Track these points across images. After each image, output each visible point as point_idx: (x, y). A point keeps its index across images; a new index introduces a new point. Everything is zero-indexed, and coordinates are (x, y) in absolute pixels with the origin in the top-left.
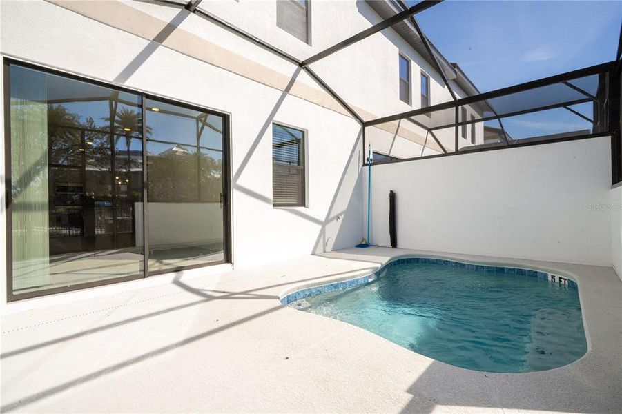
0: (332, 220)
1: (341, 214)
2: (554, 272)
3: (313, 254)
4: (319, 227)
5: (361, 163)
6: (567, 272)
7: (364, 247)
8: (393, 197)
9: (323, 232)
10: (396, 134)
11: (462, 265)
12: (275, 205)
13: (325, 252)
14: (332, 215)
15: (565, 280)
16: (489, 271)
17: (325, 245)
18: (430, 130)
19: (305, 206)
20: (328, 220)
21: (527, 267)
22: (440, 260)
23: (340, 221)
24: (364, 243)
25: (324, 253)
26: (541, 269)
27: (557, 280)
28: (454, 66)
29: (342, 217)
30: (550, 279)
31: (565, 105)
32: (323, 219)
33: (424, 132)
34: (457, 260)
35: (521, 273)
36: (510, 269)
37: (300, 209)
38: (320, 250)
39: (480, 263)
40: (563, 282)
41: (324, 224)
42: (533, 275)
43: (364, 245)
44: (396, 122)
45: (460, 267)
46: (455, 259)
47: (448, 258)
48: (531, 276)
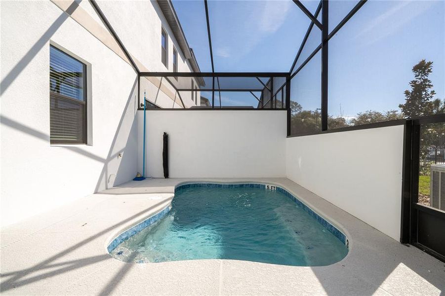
0: (114, 157)
1: (121, 151)
2: (268, 184)
3: (96, 193)
4: (102, 165)
5: (137, 108)
6: (275, 183)
7: (141, 180)
8: (166, 137)
9: (105, 170)
10: (160, 88)
11: (220, 186)
12: (52, 142)
13: (107, 189)
14: (113, 153)
15: (274, 187)
16: (236, 187)
17: (107, 182)
18: (178, 90)
19: (86, 144)
20: (110, 158)
21: (255, 182)
22: (205, 184)
23: (120, 158)
24: (139, 176)
25: (107, 191)
26: (262, 182)
27: (270, 188)
28: (191, 50)
29: (122, 154)
30: (266, 187)
31: (251, 91)
32: (105, 156)
33: (174, 91)
34: (216, 182)
35: (252, 186)
36: (246, 185)
37: (82, 146)
38: (102, 187)
39: (231, 183)
40: (273, 189)
41: (106, 162)
42: (258, 186)
43: (139, 178)
44: (159, 78)
45: (219, 186)
46: (214, 182)
47: (210, 182)
48: (257, 187)
